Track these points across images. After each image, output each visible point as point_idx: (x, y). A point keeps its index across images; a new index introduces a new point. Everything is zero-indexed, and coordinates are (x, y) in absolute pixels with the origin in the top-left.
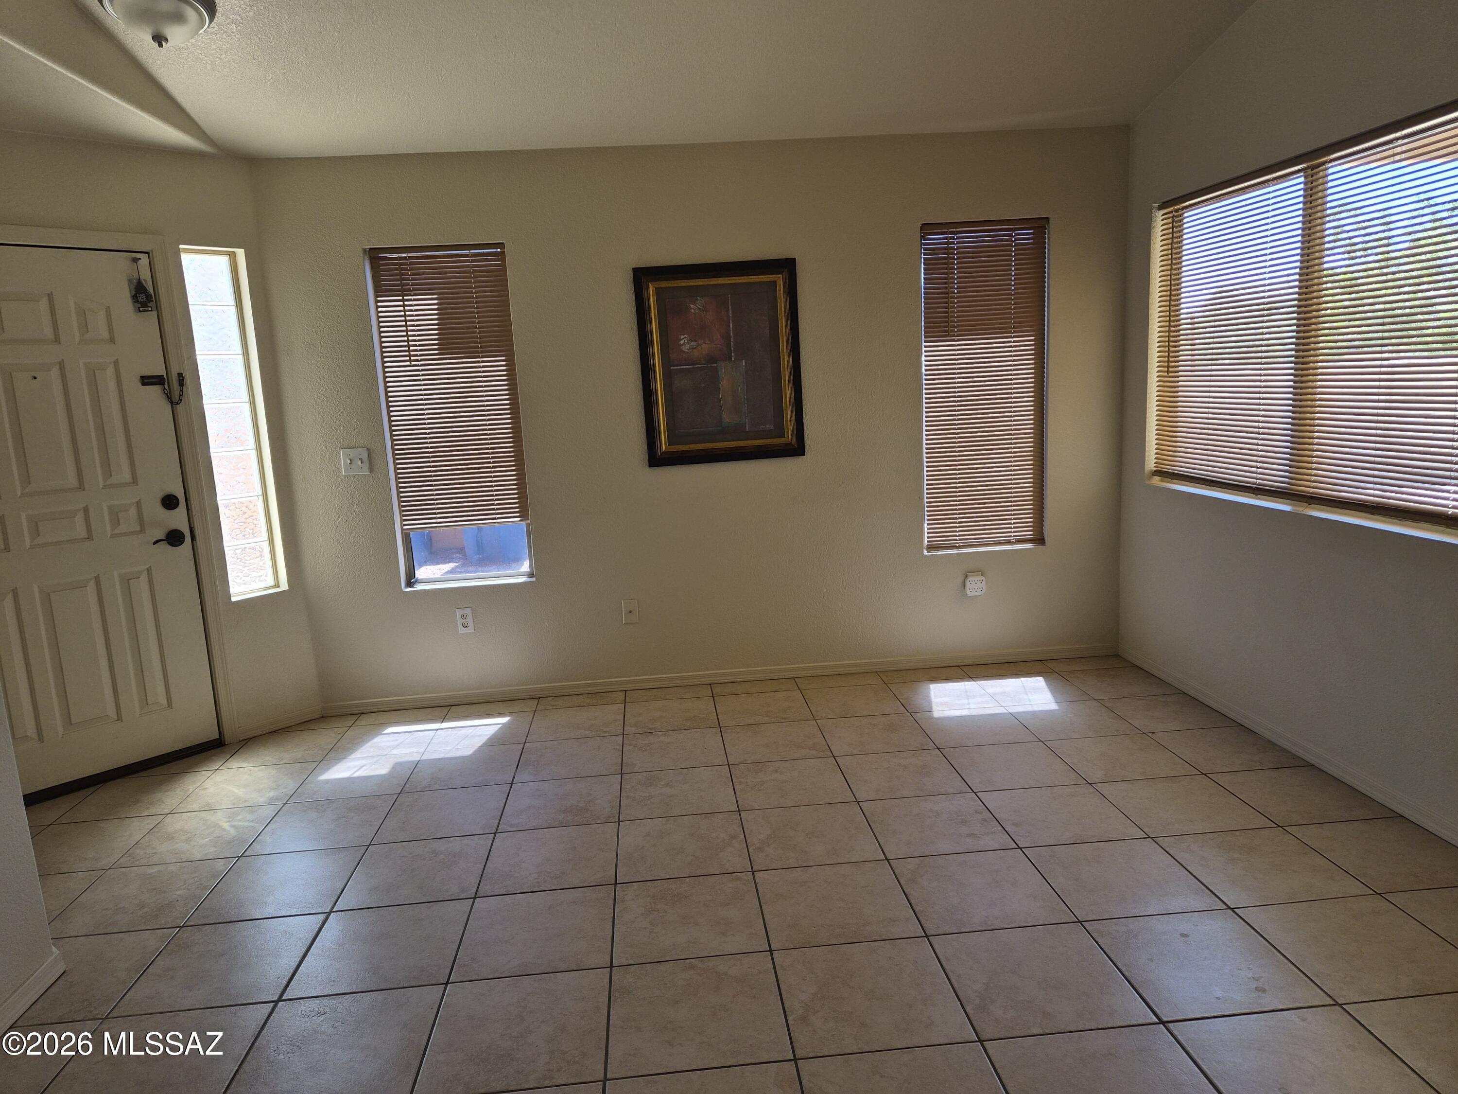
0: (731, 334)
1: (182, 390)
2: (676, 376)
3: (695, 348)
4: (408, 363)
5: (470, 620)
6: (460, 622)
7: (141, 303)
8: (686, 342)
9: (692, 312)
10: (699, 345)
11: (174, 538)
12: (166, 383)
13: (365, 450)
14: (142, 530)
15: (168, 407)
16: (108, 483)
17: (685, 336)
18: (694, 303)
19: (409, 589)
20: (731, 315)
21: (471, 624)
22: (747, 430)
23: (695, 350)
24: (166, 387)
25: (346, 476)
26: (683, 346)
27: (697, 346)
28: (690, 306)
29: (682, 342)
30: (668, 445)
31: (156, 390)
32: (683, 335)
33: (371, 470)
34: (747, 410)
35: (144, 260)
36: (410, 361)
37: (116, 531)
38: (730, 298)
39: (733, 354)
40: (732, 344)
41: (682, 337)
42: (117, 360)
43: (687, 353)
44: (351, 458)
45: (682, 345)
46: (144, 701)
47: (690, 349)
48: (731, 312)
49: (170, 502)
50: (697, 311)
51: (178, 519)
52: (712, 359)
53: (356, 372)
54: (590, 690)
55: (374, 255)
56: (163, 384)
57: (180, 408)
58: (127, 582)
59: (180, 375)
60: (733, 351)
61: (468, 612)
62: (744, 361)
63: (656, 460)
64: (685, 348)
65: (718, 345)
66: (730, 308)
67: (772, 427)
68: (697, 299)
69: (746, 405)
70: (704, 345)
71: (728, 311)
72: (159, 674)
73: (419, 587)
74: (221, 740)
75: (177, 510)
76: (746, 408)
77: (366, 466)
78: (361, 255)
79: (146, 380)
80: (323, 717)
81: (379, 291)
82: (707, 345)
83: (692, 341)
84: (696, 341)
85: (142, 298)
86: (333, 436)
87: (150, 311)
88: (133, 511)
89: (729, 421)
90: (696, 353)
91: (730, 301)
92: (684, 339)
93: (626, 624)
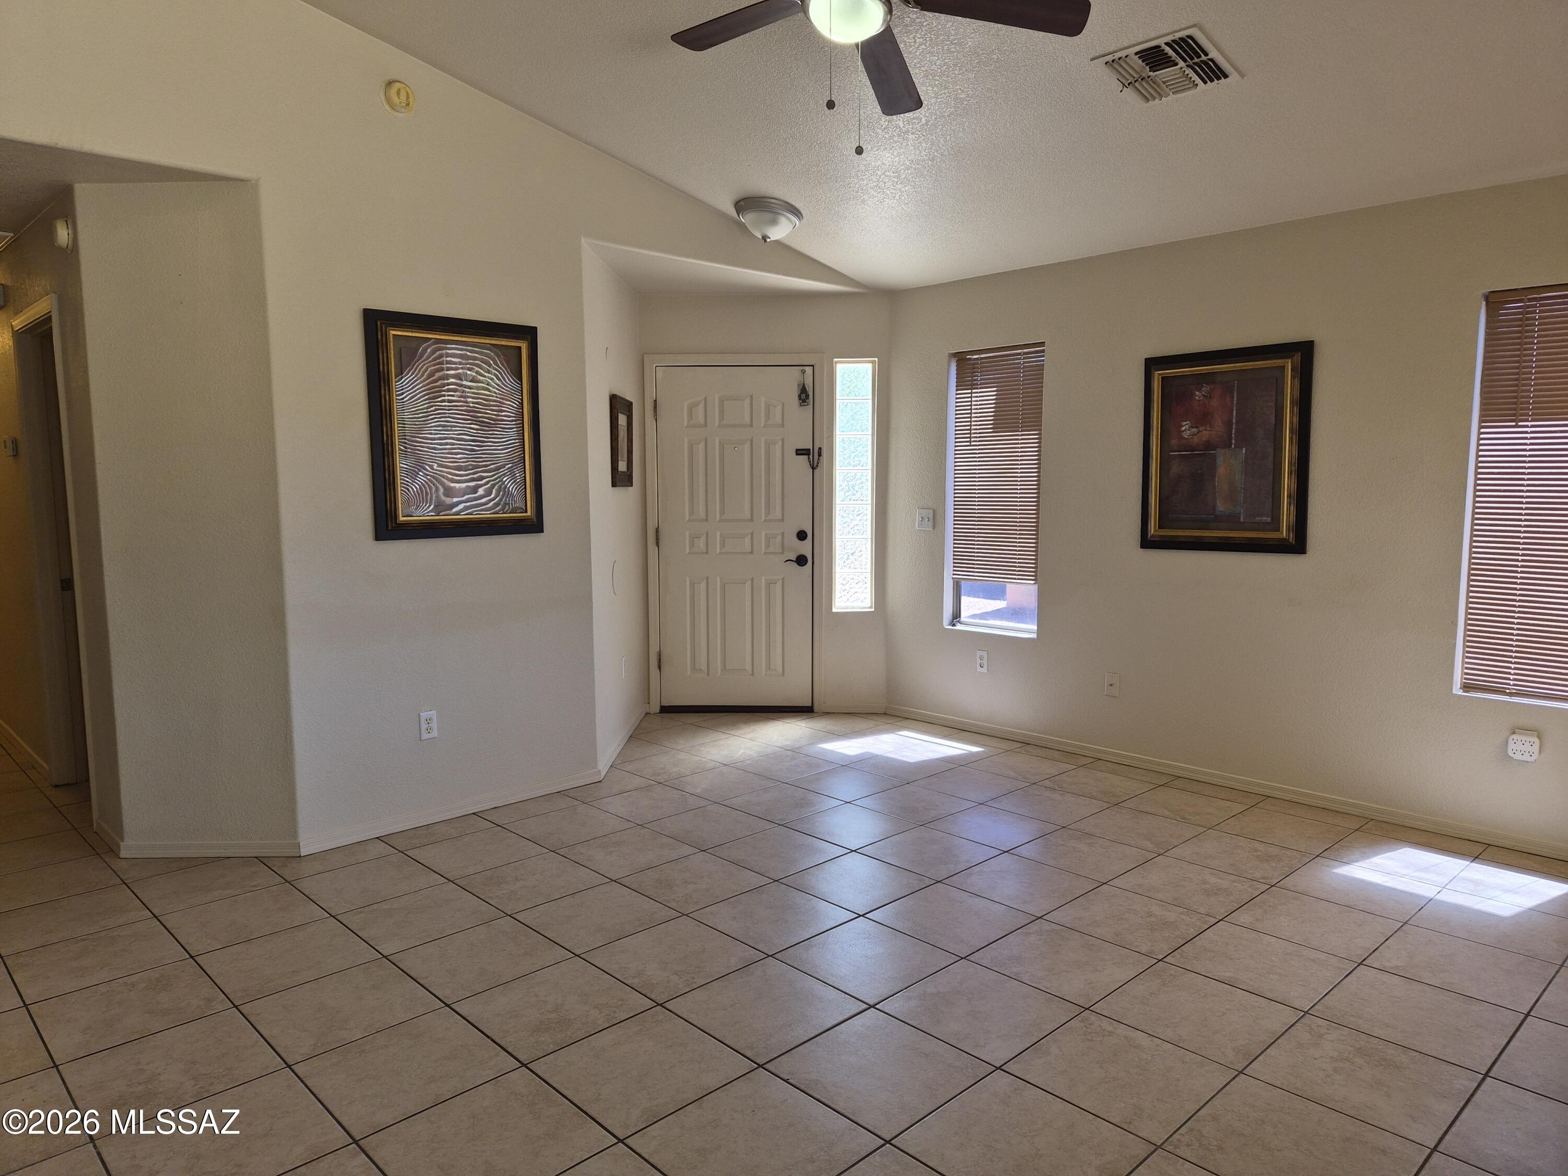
0: (1234, 421)
1: (819, 459)
2: (1174, 462)
3: (1196, 435)
4: (968, 444)
5: (985, 662)
6: (979, 661)
7: (802, 400)
8: (1187, 428)
9: (1195, 399)
10: (1199, 432)
11: (801, 560)
12: (811, 454)
13: (932, 511)
14: (782, 553)
15: (812, 470)
16: (767, 518)
17: (1188, 422)
18: (1200, 390)
19: (950, 627)
20: (1235, 402)
21: (985, 666)
22: (1242, 520)
23: (1195, 437)
24: (811, 457)
25: (919, 530)
26: (1184, 433)
27: (1198, 433)
28: (1195, 393)
29: (1183, 428)
30: (1159, 528)
31: (804, 458)
32: (1185, 421)
33: (934, 527)
34: (1244, 500)
35: (809, 370)
36: (970, 442)
37: (768, 551)
38: (1236, 385)
39: (1233, 441)
40: (1233, 431)
41: (1184, 423)
42: (784, 438)
43: (1187, 439)
44: (923, 516)
45: (1183, 431)
46: (768, 667)
47: (1189, 436)
48: (1235, 399)
49: (802, 536)
50: (1201, 398)
51: (805, 548)
52: (1209, 446)
53: (934, 450)
54: (1062, 747)
55: (961, 358)
56: (809, 454)
57: (816, 471)
58: (769, 584)
59: (820, 449)
60: (1233, 439)
61: (985, 654)
62: (1244, 449)
63: (1147, 543)
64: (1186, 435)
65: (1219, 432)
66: (1235, 394)
67: (1269, 520)
68: (1203, 386)
69: (1242, 494)
70: (1205, 431)
71: (1233, 397)
72: (779, 651)
73: (959, 627)
74: (812, 708)
75: (805, 541)
76: (1242, 498)
77: (931, 524)
78: (947, 359)
79: (799, 452)
80: (885, 714)
81: (960, 385)
82: (1207, 432)
83: (1192, 427)
84: (1197, 428)
85: (803, 396)
86: (914, 499)
87: (806, 405)
88: (779, 538)
89: (1222, 510)
90: (1196, 440)
91: (1236, 388)
92: (1185, 426)
93: (1106, 695)
